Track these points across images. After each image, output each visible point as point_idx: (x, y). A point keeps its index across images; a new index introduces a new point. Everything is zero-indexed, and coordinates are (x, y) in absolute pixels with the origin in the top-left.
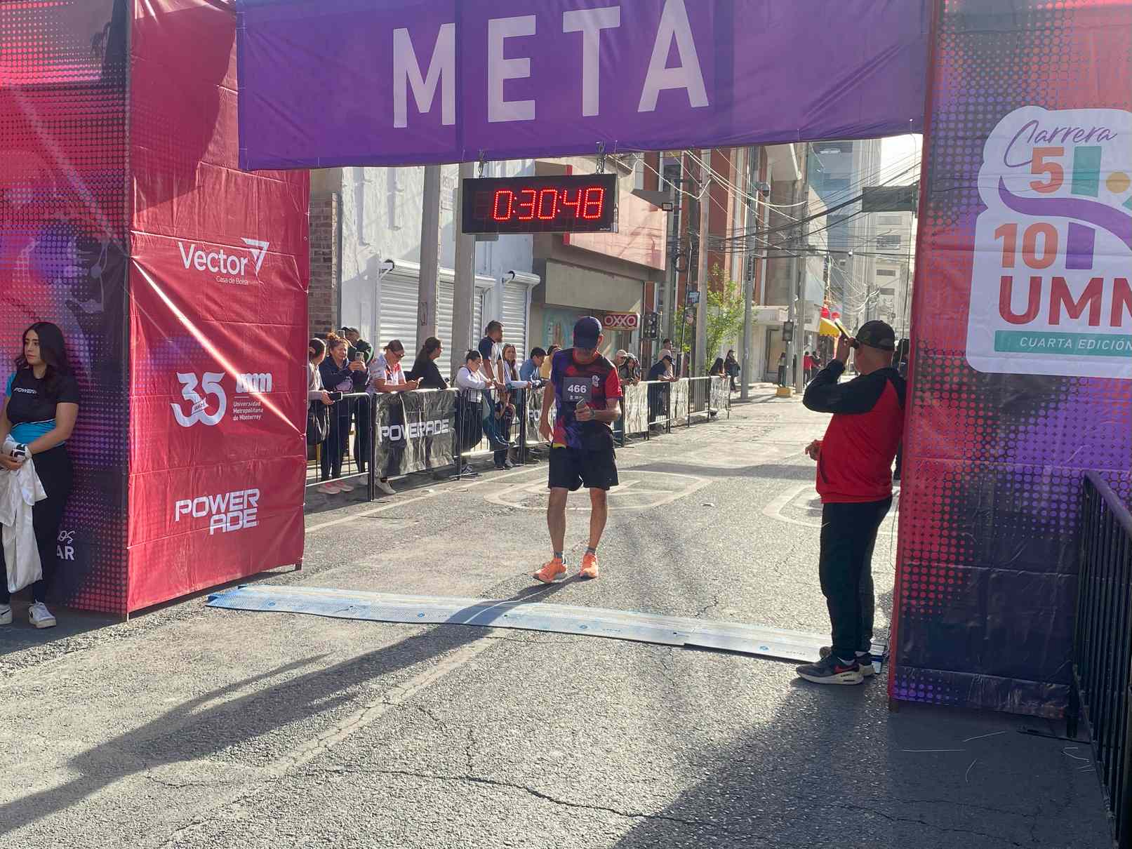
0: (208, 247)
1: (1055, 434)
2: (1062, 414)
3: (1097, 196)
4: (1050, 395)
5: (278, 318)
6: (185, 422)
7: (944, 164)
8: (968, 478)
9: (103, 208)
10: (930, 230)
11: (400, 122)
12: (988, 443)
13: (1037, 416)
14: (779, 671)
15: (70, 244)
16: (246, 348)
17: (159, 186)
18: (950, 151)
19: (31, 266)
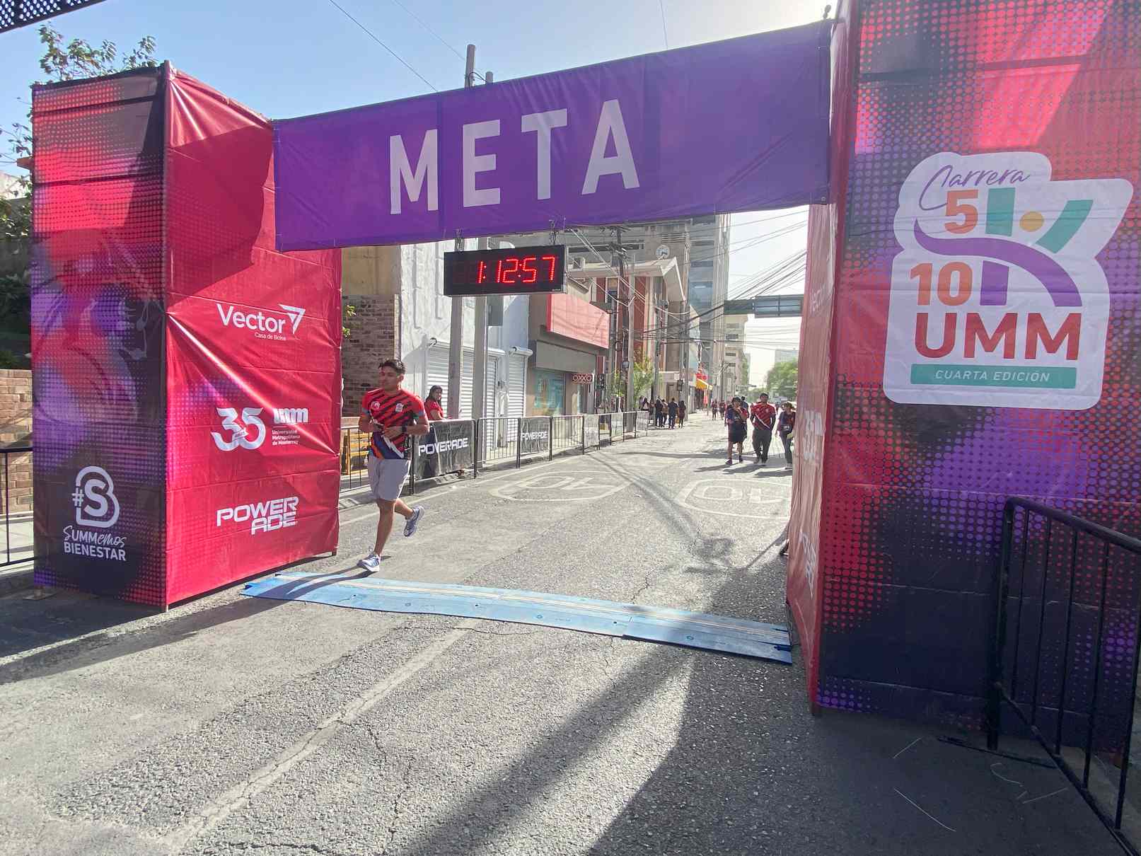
0: (247, 310)
1: (971, 462)
2: (978, 442)
4: (966, 424)
5: (313, 366)
7: (860, 209)
8: (885, 502)
9: (145, 273)
10: (848, 272)
11: (396, 209)
12: (906, 469)
15: (120, 303)
16: (284, 388)
18: (866, 197)
19: (91, 321)
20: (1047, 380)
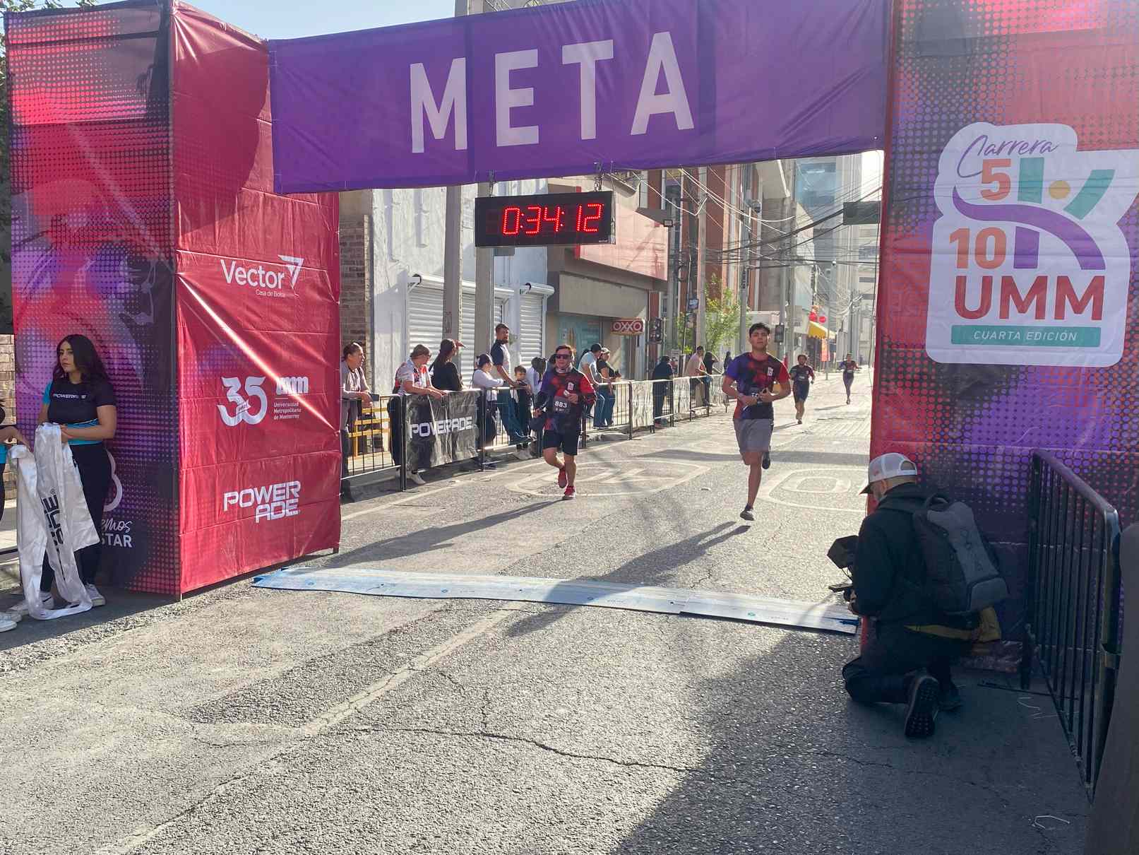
0: (247, 264)
1: (1006, 418)
2: (1013, 399)
3: (1040, 202)
4: (1001, 382)
5: (312, 325)
6: (231, 422)
7: (903, 176)
8: (929, 458)
9: (151, 230)
10: (891, 236)
11: (418, 147)
12: (946, 426)
13: (990, 401)
14: (765, 634)
15: (122, 263)
16: (285, 354)
17: (203, 210)
18: (908, 164)
19: (87, 283)
20: (1074, 339)
